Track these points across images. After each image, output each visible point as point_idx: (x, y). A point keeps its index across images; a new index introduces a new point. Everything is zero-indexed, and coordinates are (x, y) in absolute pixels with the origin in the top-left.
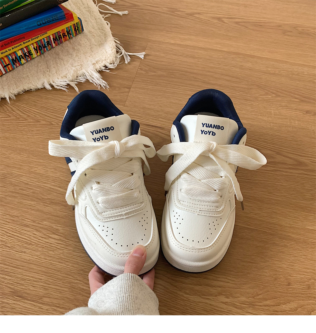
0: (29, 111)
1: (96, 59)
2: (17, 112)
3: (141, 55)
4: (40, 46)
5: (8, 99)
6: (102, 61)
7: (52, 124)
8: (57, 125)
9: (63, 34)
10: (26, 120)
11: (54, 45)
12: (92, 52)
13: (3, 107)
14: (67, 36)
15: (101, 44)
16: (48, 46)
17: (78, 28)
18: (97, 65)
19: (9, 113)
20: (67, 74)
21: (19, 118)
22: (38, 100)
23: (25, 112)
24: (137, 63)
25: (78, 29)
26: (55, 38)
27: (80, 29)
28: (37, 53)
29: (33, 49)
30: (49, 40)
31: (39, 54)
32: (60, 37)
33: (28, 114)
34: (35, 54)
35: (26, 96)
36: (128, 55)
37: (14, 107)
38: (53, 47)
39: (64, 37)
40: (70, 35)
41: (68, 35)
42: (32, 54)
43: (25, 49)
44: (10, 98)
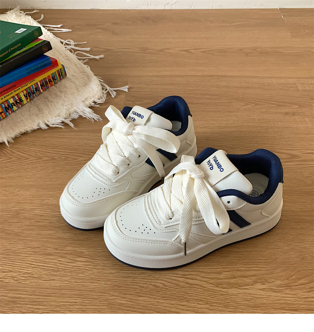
0: (30, 151)
1: (85, 97)
2: (18, 154)
3: (125, 89)
4: (29, 93)
5: (7, 143)
6: (91, 98)
7: (55, 159)
8: (59, 159)
9: (49, 80)
10: (28, 159)
11: (41, 91)
12: (79, 92)
13: (3, 151)
14: (52, 81)
15: (86, 84)
16: (36, 92)
17: (61, 73)
18: (86, 102)
19: (9, 155)
20: (59, 113)
21: (20, 159)
22: (36, 140)
23: (25, 153)
24: (123, 96)
25: (61, 75)
26: (42, 84)
27: (63, 74)
28: (27, 99)
29: (24, 96)
30: (36, 87)
31: (28, 100)
32: (46, 83)
33: (29, 153)
34: (25, 100)
35: (24, 138)
36: (113, 90)
37: (13, 149)
38: (41, 93)
39: (50, 83)
40: (55, 81)
41: (54, 81)
42: (23, 101)
43: (16, 97)
44: (8, 142)
